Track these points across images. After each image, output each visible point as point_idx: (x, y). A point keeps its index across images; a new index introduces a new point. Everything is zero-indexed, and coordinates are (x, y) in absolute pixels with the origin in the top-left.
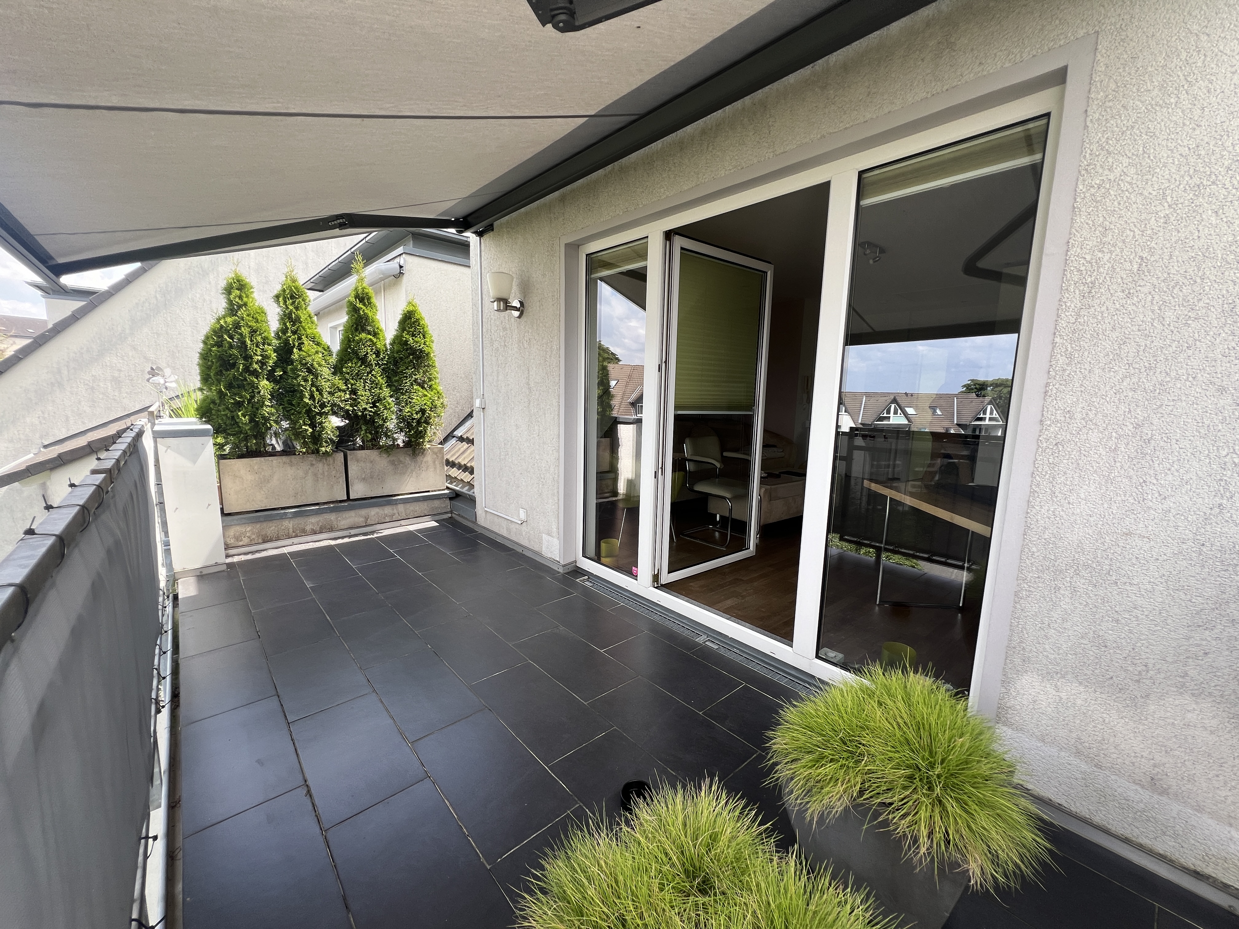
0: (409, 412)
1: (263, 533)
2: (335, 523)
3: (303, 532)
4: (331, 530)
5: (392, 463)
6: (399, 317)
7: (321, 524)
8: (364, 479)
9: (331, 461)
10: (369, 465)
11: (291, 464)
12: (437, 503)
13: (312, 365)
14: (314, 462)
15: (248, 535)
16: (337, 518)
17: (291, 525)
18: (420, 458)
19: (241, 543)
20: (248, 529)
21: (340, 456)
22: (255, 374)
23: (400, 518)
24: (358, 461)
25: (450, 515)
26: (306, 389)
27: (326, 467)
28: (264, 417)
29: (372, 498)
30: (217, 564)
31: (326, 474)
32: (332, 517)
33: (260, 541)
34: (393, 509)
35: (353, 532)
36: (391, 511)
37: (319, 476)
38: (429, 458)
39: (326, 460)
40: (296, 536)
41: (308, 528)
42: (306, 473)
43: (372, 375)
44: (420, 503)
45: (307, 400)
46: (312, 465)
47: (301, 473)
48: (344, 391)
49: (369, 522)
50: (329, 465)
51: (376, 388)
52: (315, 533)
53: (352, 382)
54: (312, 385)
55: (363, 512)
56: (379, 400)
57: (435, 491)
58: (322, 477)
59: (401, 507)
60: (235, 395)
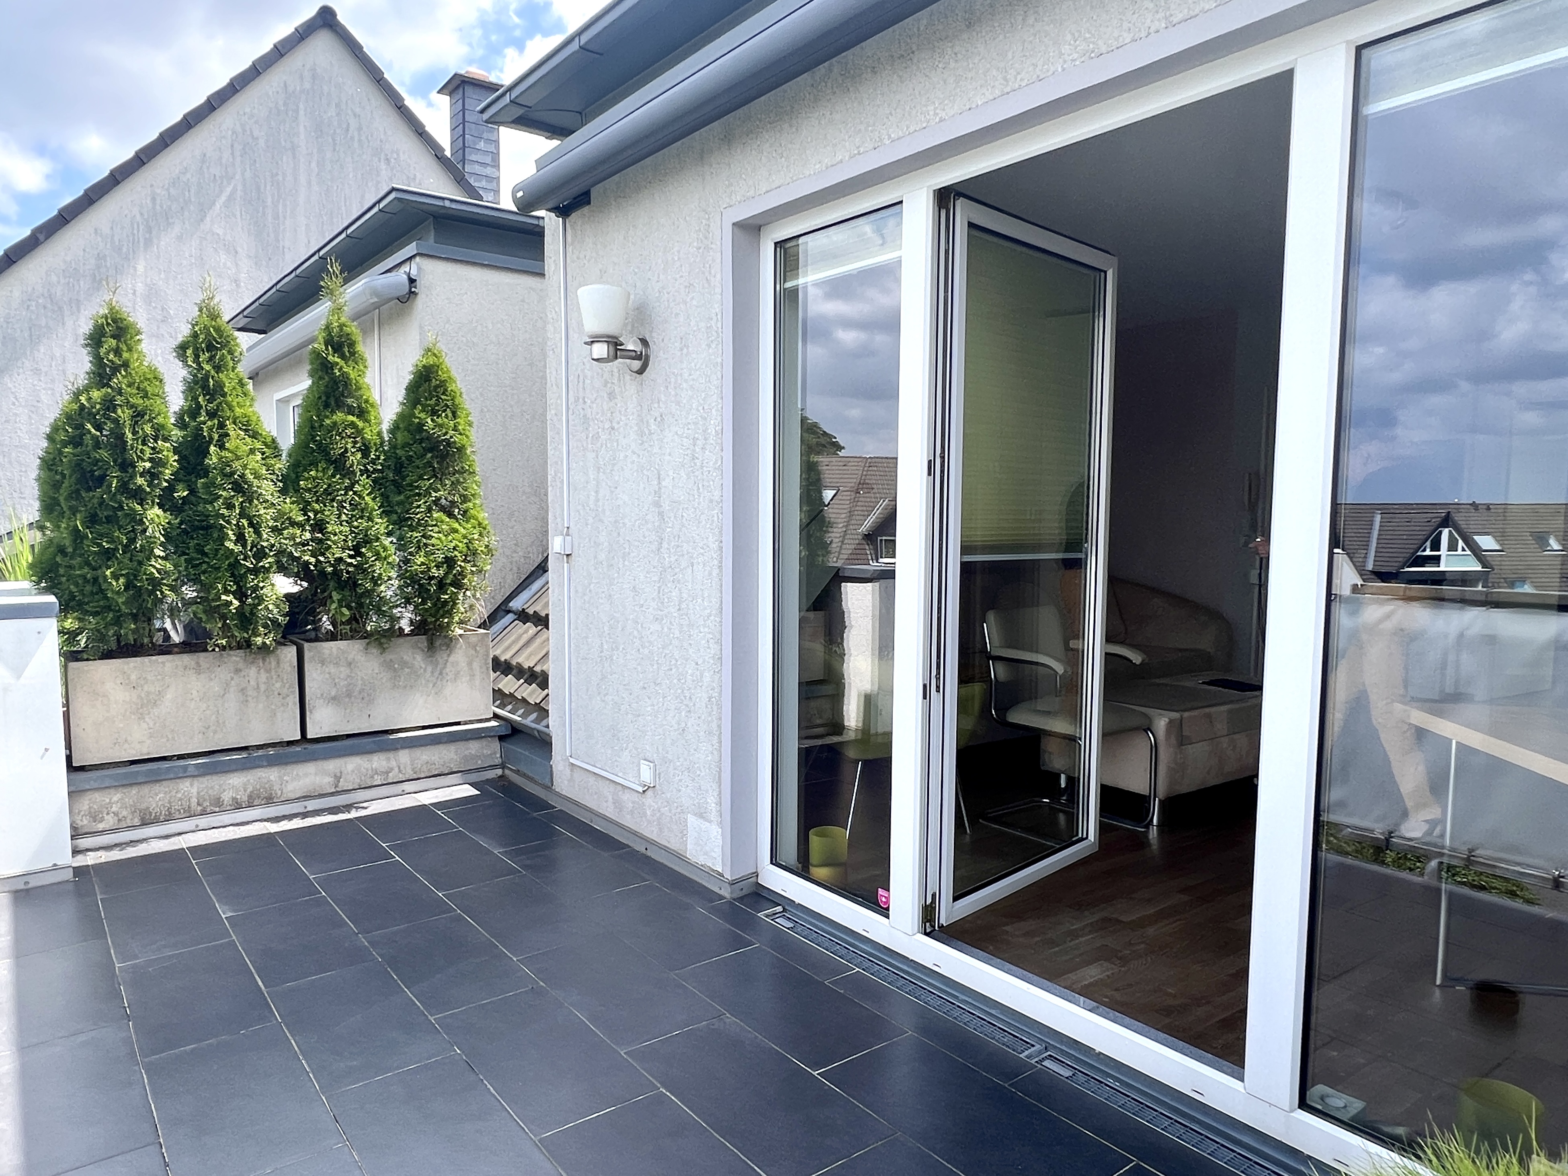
0: (423, 564)
1: (143, 806)
2: (276, 787)
3: (217, 806)
4: (269, 801)
5: (388, 666)
6: (408, 378)
7: (250, 789)
8: (334, 698)
9: (274, 664)
10: (344, 671)
11: (198, 670)
12: (474, 747)
13: (242, 476)
14: (241, 665)
15: (114, 809)
16: (280, 777)
17: (194, 791)
18: (441, 656)
19: (101, 826)
20: (115, 799)
21: (290, 652)
22: (139, 495)
23: (401, 777)
24: (323, 662)
25: (499, 772)
26: (228, 522)
27: (263, 676)
28: (152, 579)
29: (349, 736)
30: (55, 868)
31: (263, 687)
32: (271, 775)
33: (137, 822)
34: (388, 759)
35: (312, 805)
36: (384, 763)
37: (250, 693)
38: (459, 656)
39: (264, 660)
40: (203, 813)
41: (227, 797)
42: (226, 690)
43: (355, 493)
44: (441, 747)
45: (230, 545)
46: (237, 671)
47: (216, 687)
48: (301, 525)
49: (343, 785)
50: (268, 671)
51: (362, 517)
52: (238, 806)
53: (317, 506)
54: (242, 515)
55: (332, 765)
56: (367, 541)
57: (471, 722)
58: (255, 694)
59: (404, 756)
60: (102, 536)
